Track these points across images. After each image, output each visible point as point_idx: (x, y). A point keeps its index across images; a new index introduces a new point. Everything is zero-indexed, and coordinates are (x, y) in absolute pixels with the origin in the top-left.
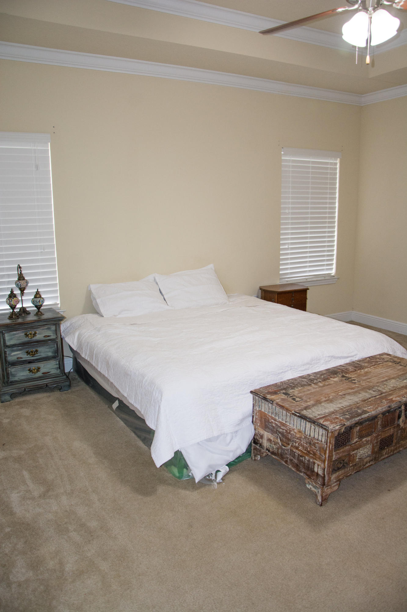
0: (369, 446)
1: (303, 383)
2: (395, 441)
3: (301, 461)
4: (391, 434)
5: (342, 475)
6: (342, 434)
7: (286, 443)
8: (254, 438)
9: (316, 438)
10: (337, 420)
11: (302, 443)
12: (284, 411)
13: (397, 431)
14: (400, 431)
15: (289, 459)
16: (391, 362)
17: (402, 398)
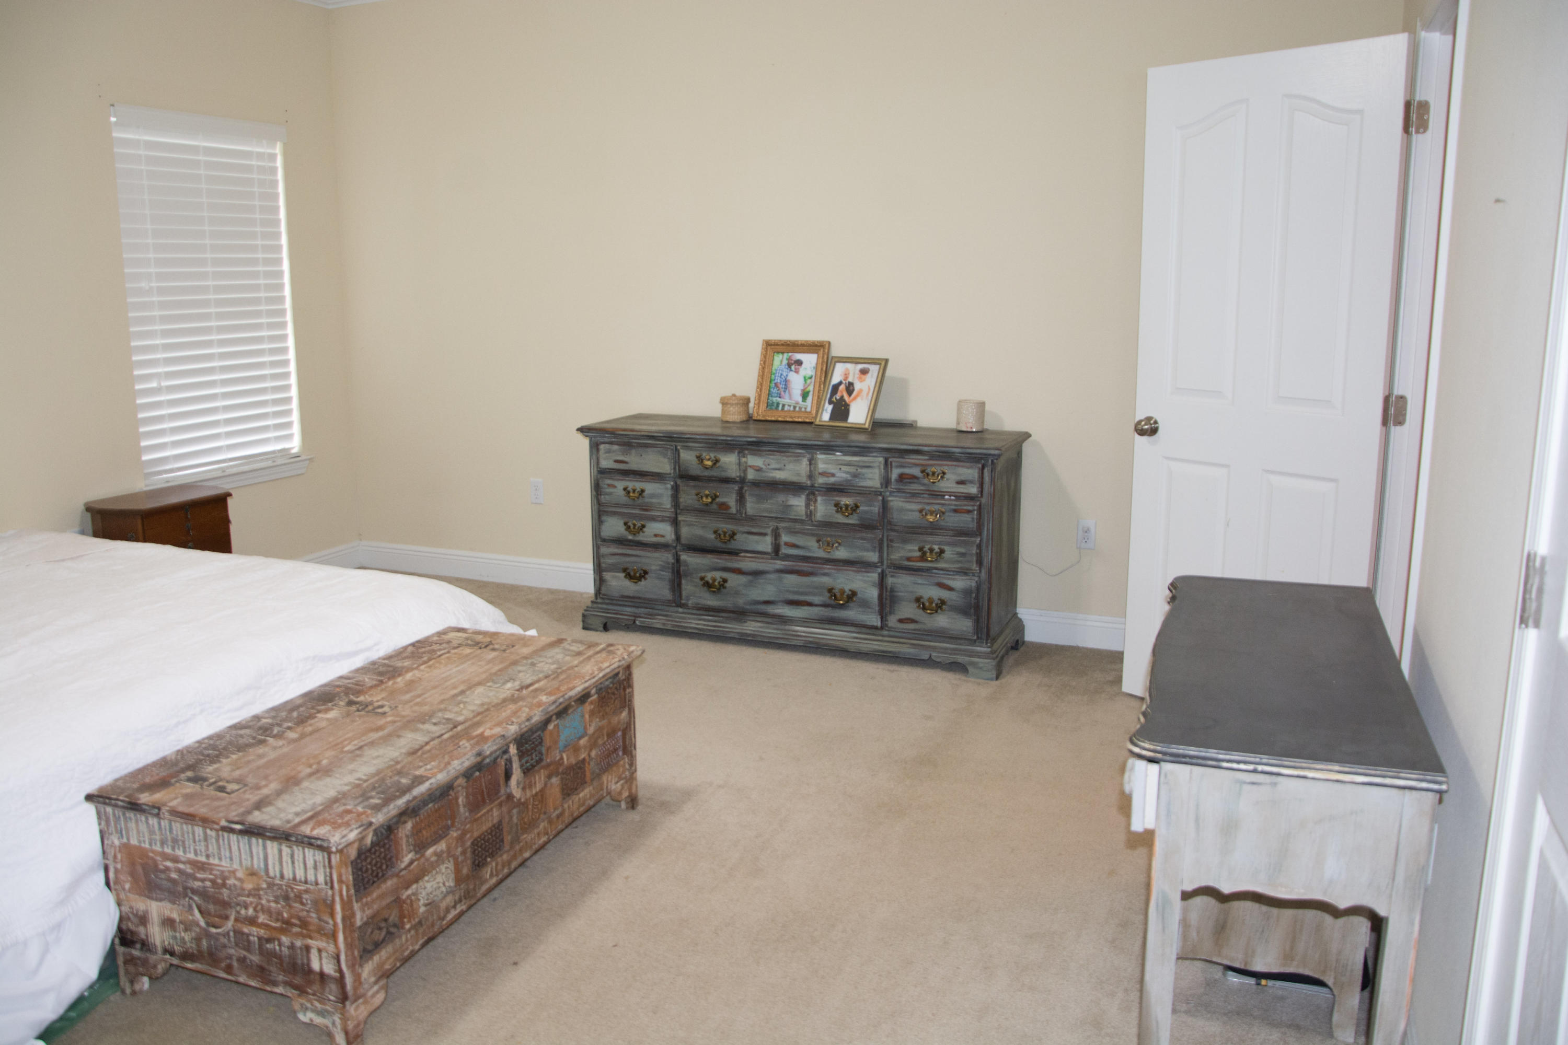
0: (445, 865)
1: (241, 741)
2: (508, 838)
3: (273, 954)
4: (495, 821)
5: (388, 958)
6: (369, 850)
7: (220, 917)
8: (120, 929)
9: (301, 879)
10: (347, 818)
11: (264, 902)
12: (196, 828)
13: (509, 812)
14: (515, 811)
15: (234, 958)
16: (470, 645)
17: (508, 726)
